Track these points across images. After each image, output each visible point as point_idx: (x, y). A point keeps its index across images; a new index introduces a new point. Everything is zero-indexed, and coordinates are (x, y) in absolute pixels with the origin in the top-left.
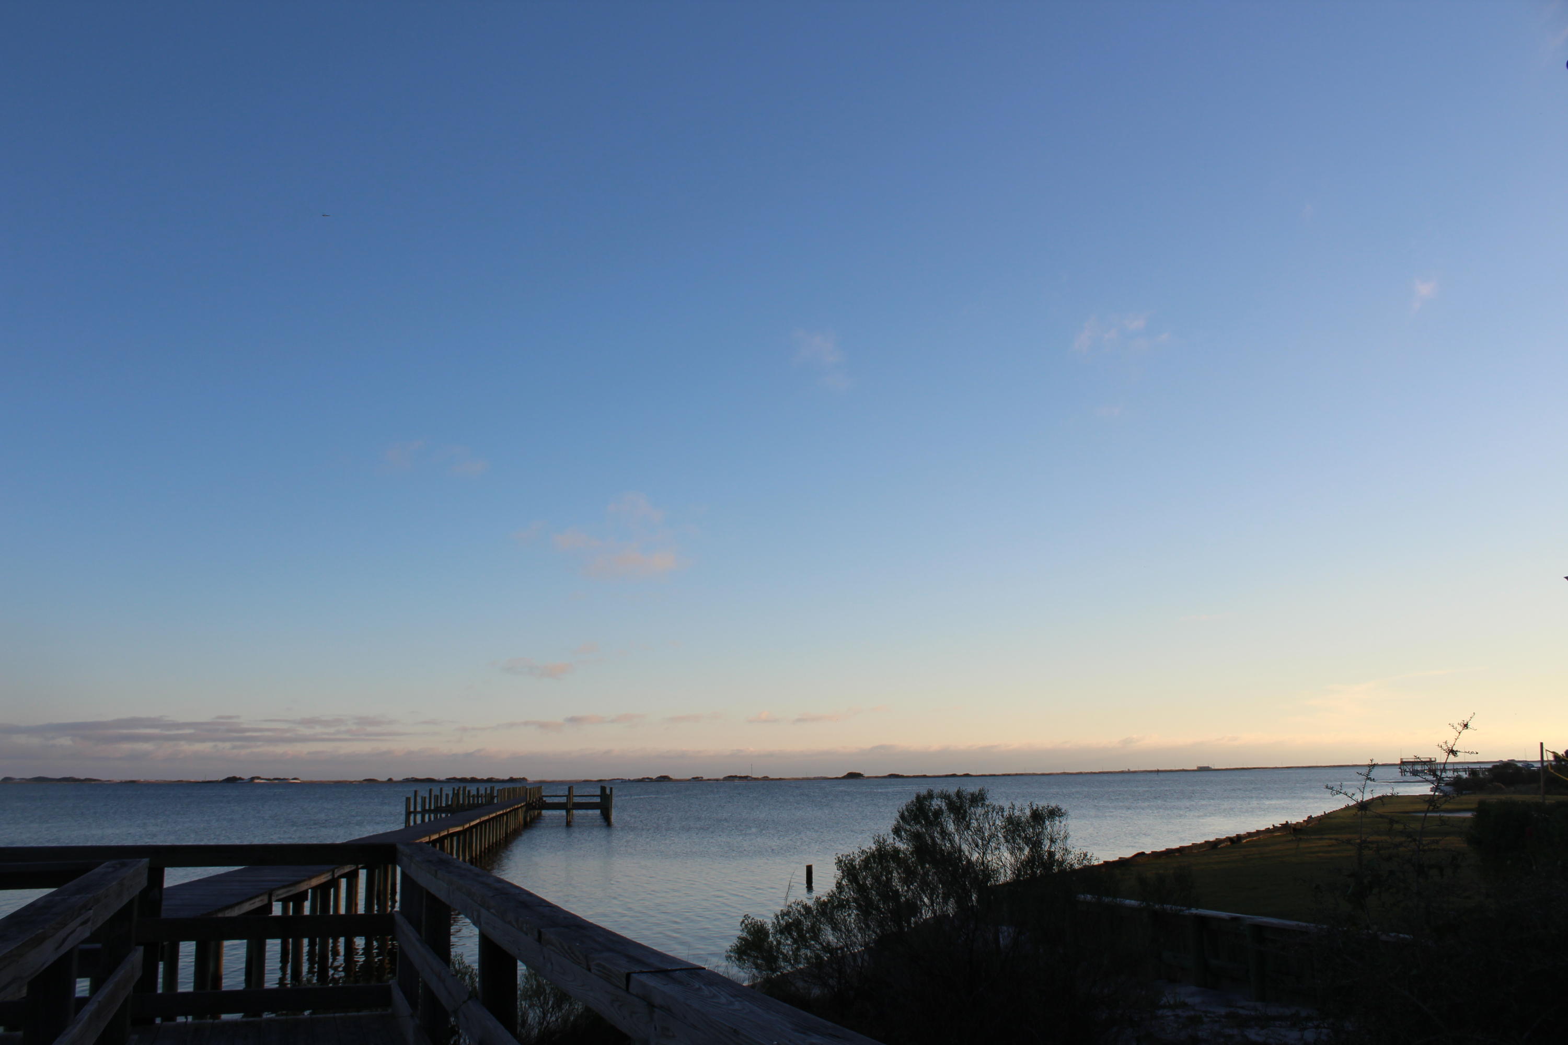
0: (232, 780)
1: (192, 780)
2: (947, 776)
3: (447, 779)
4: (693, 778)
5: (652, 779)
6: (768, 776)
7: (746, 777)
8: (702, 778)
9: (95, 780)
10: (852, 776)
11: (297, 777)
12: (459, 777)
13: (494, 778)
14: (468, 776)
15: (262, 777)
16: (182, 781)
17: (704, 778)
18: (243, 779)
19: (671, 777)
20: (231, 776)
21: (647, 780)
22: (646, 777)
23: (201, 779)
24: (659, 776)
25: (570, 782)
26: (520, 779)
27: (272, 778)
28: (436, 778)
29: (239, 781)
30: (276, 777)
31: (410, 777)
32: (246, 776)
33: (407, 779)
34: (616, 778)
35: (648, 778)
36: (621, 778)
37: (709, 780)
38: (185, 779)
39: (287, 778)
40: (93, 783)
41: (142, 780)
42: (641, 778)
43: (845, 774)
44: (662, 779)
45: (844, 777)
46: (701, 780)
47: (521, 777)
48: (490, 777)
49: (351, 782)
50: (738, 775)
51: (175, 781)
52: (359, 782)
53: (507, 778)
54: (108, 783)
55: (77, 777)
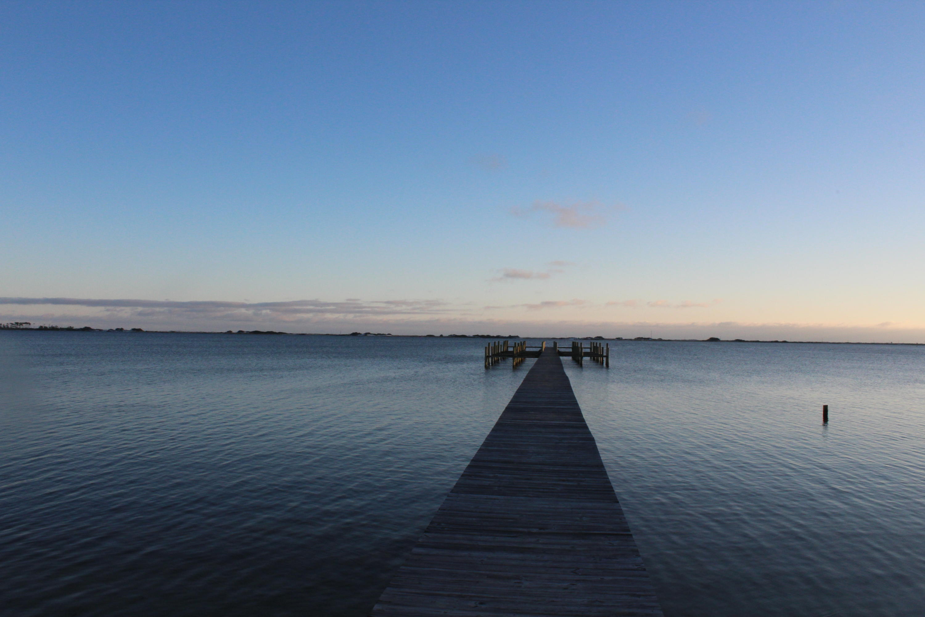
0: (355, 334)
1: (334, 334)
2: (772, 342)
3: (473, 336)
4: (617, 338)
5: (592, 338)
6: (662, 338)
7: (648, 339)
8: (622, 338)
9: (285, 333)
10: (713, 340)
11: (390, 333)
12: (480, 334)
13: (500, 336)
14: (486, 334)
15: (371, 333)
16: (329, 334)
18: (361, 334)
19: (603, 337)
20: (354, 332)
21: (589, 339)
22: (588, 337)
23: (338, 333)
24: (596, 336)
26: (515, 336)
27: (376, 333)
28: (467, 335)
29: (359, 335)
30: (378, 333)
31: (453, 334)
32: (363, 332)
33: (451, 335)
37: (626, 340)
39: (384, 333)
41: (308, 333)
43: (709, 338)
44: (598, 339)
46: (621, 340)
48: (498, 335)
50: (644, 337)
51: (325, 334)
52: (425, 336)
53: (507, 335)
54: (290, 334)
55: (274, 331)
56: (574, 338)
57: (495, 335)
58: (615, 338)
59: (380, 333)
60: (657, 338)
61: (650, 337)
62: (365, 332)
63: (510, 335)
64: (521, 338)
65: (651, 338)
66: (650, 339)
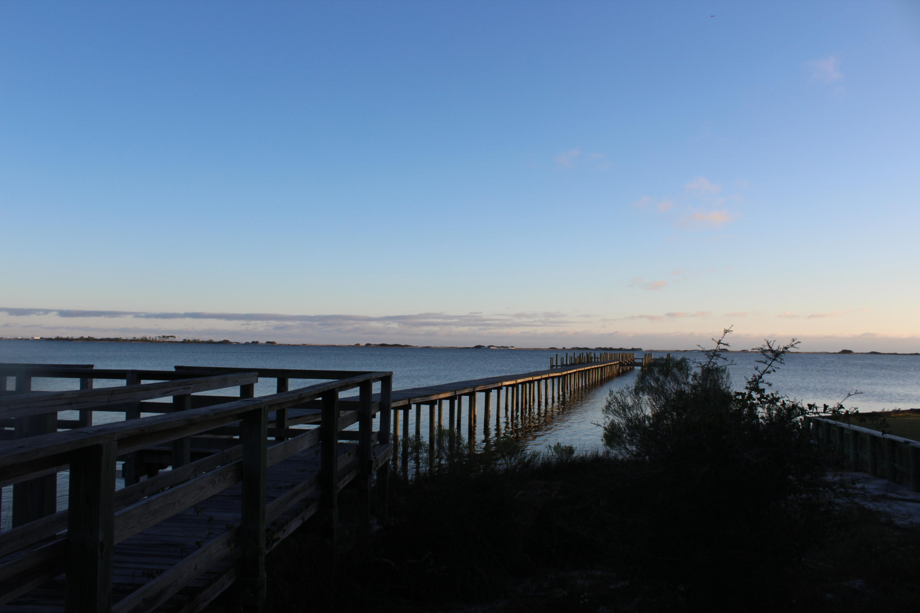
0: (478, 347)
1: (458, 347)
3: (596, 348)
4: (742, 351)
8: (747, 350)
9: (409, 346)
10: (845, 352)
11: (513, 346)
12: (603, 347)
13: (623, 348)
14: (608, 347)
15: (494, 346)
16: (453, 347)
18: (484, 347)
20: (478, 345)
23: (462, 346)
25: (668, 351)
26: (638, 349)
27: (500, 346)
28: (590, 347)
30: (502, 346)
31: (575, 347)
32: (486, 345)
34: (694, 349)
38: (454, 346)
39: (507, 346)
40: (409, 347)
41: (433, 346)
43: (840, 350)
44: (723, 351)
45: (840, 353)
46: (747, 352)
47: (639, 348)
48: (620, 347)
49: (542, 349)
51: (449, 347)
52: (547, 349)
53: (630, 348)
54: (415, 347)
55: (401, 344)
56: (698, 350)
57: (618, 348)
58: (740, 350)
59: (503, 346)
62: (488, 345)
63: (633, 347)
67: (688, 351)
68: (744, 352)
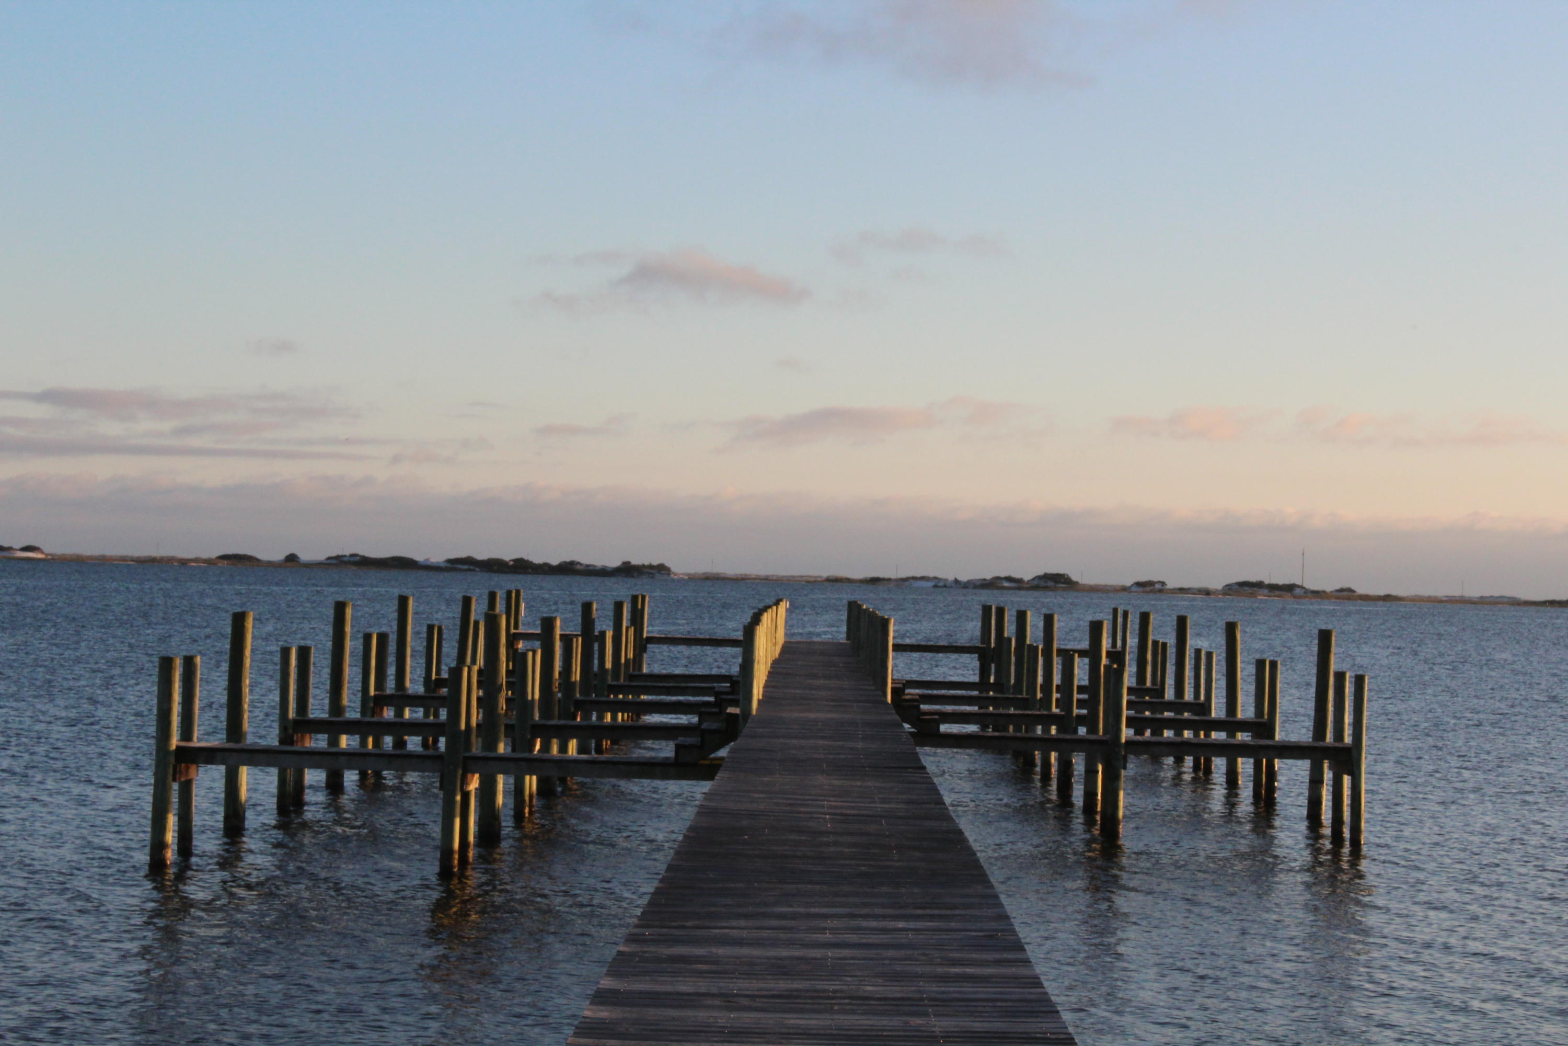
3: (449, 561)
4: (1139, 584)
5: (1019, 581)
6: (1353, 588)
7: (1290, 588)
8: (1163, 583)
12: (481, 555)
13: (578, 563)
17: (1170, 585)
19: (1074, 578)
21: (1006, 584)
22: (1003, 575)
24: (1041, 572)
26: (651, 567)
28: (419, 557)
31: (347, 552)
33: (337, 557)
35: (1009, 579)
36: (931, 575)
37: (1182, 590)
42: (988, 576)
44: (1050, 584)
46: (1160, 591)
47: (657, 562)
48: (568, 559)
49: (184, 562)
50: (1267, 582)
53: (614, 563)
56: (935, 578)
57: (555, 562)
58: (1128, 582)
60: (1330, 587)
61: (1299, 583)
63: (626, 560)
64: (675, 574)
65: (1301, 587)
66: (1298, 591)
67: (889, 580)
68: (1148, 589)
